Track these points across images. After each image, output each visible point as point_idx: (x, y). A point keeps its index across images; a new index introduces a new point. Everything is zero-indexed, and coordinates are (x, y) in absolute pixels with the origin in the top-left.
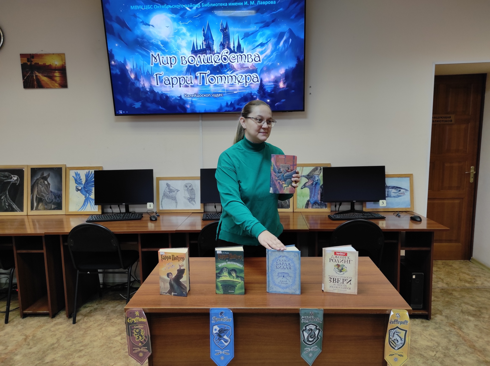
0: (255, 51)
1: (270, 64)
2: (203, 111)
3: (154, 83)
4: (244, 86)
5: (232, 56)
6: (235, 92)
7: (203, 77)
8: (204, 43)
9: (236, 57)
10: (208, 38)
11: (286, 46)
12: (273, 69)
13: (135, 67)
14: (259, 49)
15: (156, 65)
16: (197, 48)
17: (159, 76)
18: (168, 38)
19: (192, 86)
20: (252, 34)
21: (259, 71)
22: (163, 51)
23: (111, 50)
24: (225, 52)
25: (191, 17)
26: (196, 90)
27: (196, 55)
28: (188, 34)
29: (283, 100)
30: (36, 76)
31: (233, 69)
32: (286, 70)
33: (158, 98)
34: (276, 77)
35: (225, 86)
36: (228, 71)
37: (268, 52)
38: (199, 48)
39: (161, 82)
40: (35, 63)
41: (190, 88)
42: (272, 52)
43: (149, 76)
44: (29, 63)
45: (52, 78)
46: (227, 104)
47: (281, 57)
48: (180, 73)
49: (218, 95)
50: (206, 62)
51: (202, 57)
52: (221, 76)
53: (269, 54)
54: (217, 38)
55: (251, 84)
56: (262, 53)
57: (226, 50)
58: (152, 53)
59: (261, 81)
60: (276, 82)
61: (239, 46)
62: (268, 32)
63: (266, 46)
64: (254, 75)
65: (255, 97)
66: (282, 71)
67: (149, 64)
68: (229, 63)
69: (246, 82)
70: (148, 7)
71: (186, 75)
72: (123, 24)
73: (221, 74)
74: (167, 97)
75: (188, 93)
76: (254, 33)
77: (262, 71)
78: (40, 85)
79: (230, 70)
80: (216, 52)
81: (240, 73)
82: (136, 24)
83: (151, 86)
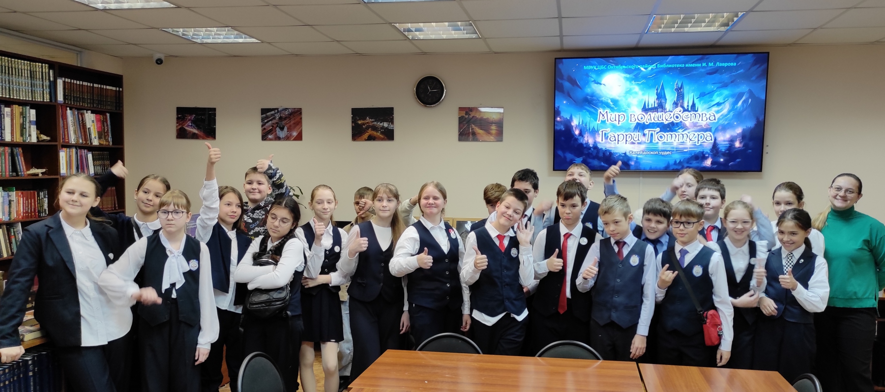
0: (711, 110)
1: (726, 123)
2: (648, 169)
3: (599, 139)
4: (695, 145)
5: (684, 115)
6: (685, 150)
7: (652, 135)
8: (657, 102)
9: (690, 115)
10: (661, 96)
11: (745, 106)
12: (729, 128)
13: (581, 123)
14: (715, 109)
15: (604, 122)
16: (648, 106)
17: (605, 133)
18: (619, 97)
19: (638, 143)
20: (709, 93)
21: (713, 130)
22: (612, 109)
23: (559, 107)
24: (678, 110)
25: (645, 77)
26: (643, 147)
27: (647, 113)
28: (640, 93)
29: (738, 160)
30: (472, 129)
31: (685, 128)
32: (744, 130)
33: (601, 155)
34: (731, 136)
35: (675, 144)
36: (679, 129)
37: (725, 111)
38: (650, 107)
39: (606, 138)
40: (473, 116)
41: (636, 145)
42: (729, 112)
43: (594, 132)
44: (467, 116)
45: (488, 132)
46: (675, 162)
47: (739, 116)
48: (628, 130)
49: (666, 153)
50: (656, 119)
51: (653, 115)
52: (672, 133)
53: (726, 113)
54: (670, 97)
55: (703, 142)
56: (718, 112)
57: (679, 108)
58: (601, 110)
59: (715, 140)
60: (732, 141)
61: (694, 105)
62: (726, 92)
63: (723, 105)
64: (708, 133)
65: (707, 155)
66: (739, 130)
67: (596, 120)
68: (681, 122)
69: (698, 140)
70: (602, 67)
71: (633, 132)
72: (573, 82)
73: (672, 132)
74: (611, 154)
75: (634, 150)
76: (711, 93)
77: (717, 130)
78: (475, 139)
79: (682, 128)
80: (668, 110)
81: (692, 131)
82: (587, 83)
83: (595, 142)
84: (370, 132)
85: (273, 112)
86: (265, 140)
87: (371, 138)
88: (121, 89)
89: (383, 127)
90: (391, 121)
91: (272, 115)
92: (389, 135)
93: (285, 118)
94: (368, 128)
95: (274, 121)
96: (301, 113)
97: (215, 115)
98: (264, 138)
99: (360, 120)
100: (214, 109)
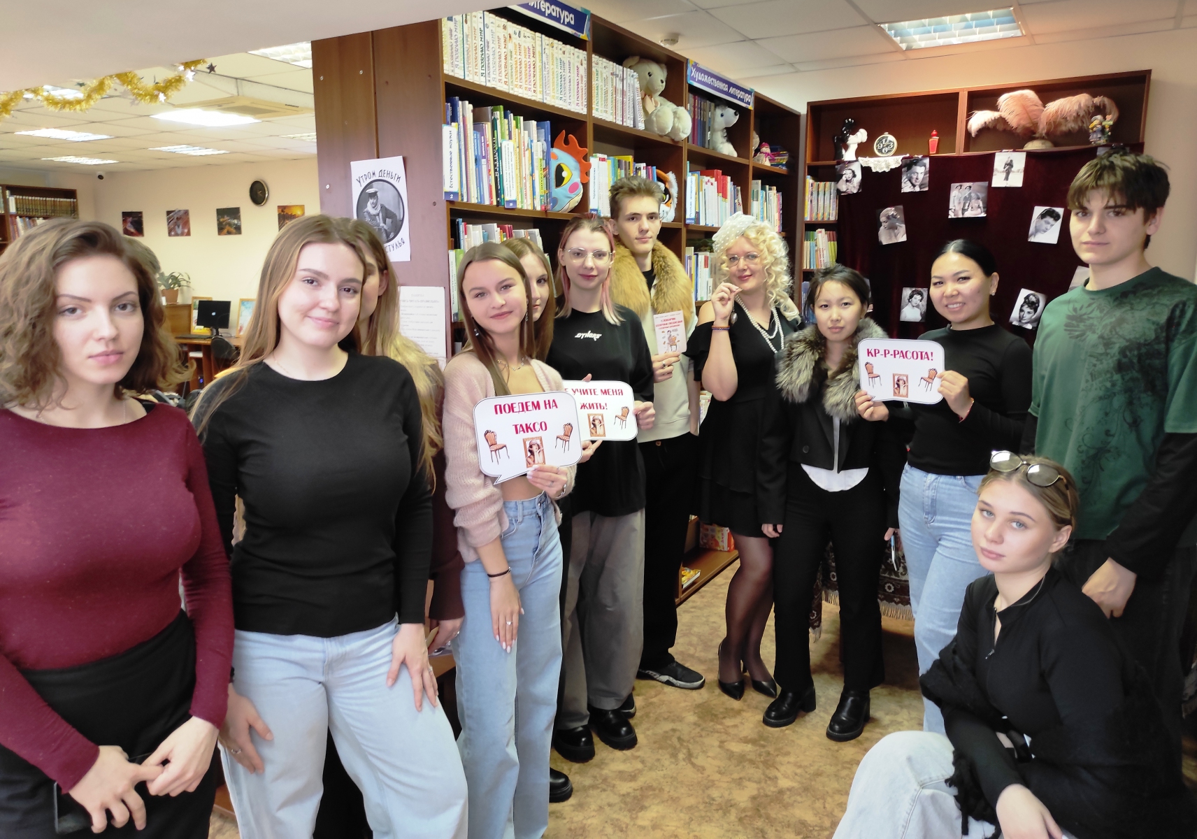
44: (283, 213)
84: (227, 228)
85: (172, 214)
87: (229, 233)
88: (75, 200)
89: (234, 224)
90: (238, 218)
91: (173, 216)
92: (238, 230)
93: (180, 218)
94: (226, 225)
96: (188, 214)
97: (141, 217)
98: (170, 234)
99: (222, 218)
100: (141, 213)
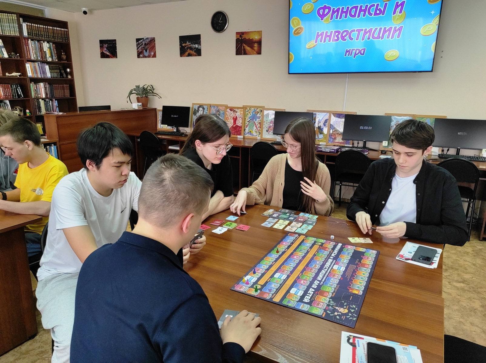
30: (244, 46)
40: (244, 38)
45: (252, 47)
78: (245, 53)
84: (189, 51)
85: (141, 41)
86: (139, 58)
87: (189, 55)
88: (67, 30)
89: (195, 48)
90: (199, 43)
91: (141, 42)
92: (198, 53)
93: (147, 45)
94: (188, 49)
95: (142, 46)
96: (155, 40)
97: (116, 43)
98: (138, 56)
99: (183, 43)
100: (115, 40)
